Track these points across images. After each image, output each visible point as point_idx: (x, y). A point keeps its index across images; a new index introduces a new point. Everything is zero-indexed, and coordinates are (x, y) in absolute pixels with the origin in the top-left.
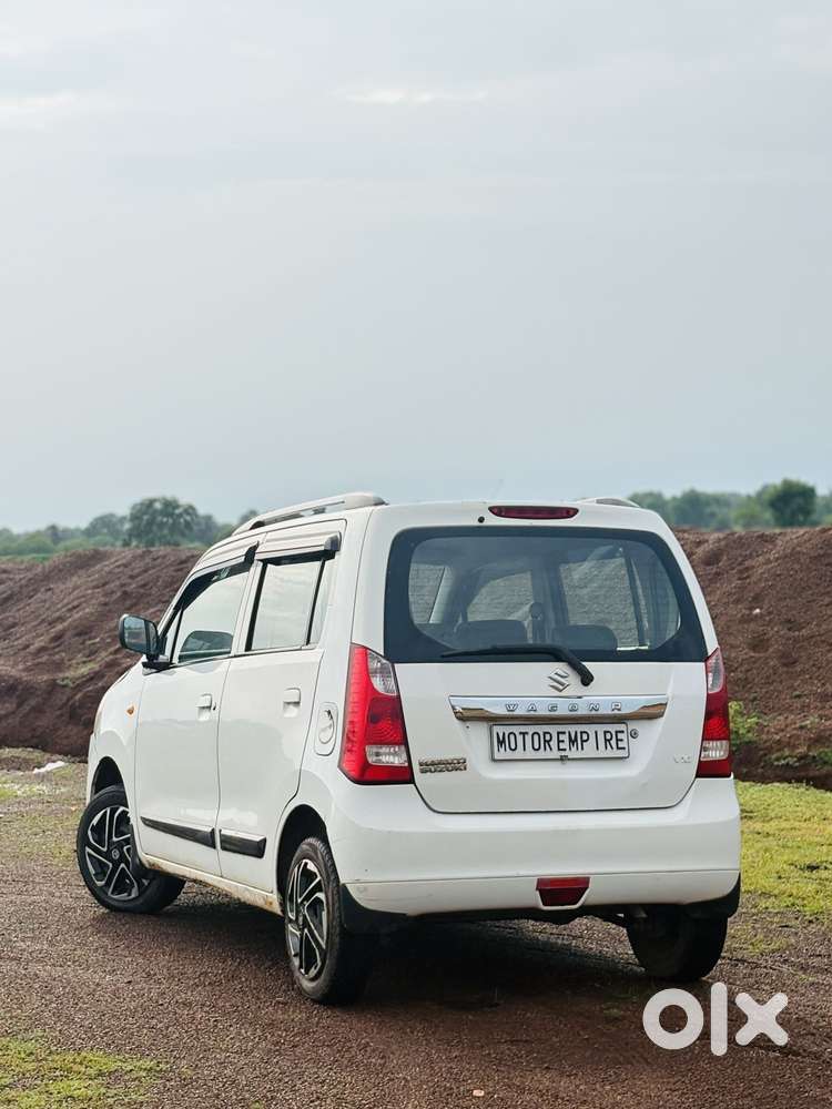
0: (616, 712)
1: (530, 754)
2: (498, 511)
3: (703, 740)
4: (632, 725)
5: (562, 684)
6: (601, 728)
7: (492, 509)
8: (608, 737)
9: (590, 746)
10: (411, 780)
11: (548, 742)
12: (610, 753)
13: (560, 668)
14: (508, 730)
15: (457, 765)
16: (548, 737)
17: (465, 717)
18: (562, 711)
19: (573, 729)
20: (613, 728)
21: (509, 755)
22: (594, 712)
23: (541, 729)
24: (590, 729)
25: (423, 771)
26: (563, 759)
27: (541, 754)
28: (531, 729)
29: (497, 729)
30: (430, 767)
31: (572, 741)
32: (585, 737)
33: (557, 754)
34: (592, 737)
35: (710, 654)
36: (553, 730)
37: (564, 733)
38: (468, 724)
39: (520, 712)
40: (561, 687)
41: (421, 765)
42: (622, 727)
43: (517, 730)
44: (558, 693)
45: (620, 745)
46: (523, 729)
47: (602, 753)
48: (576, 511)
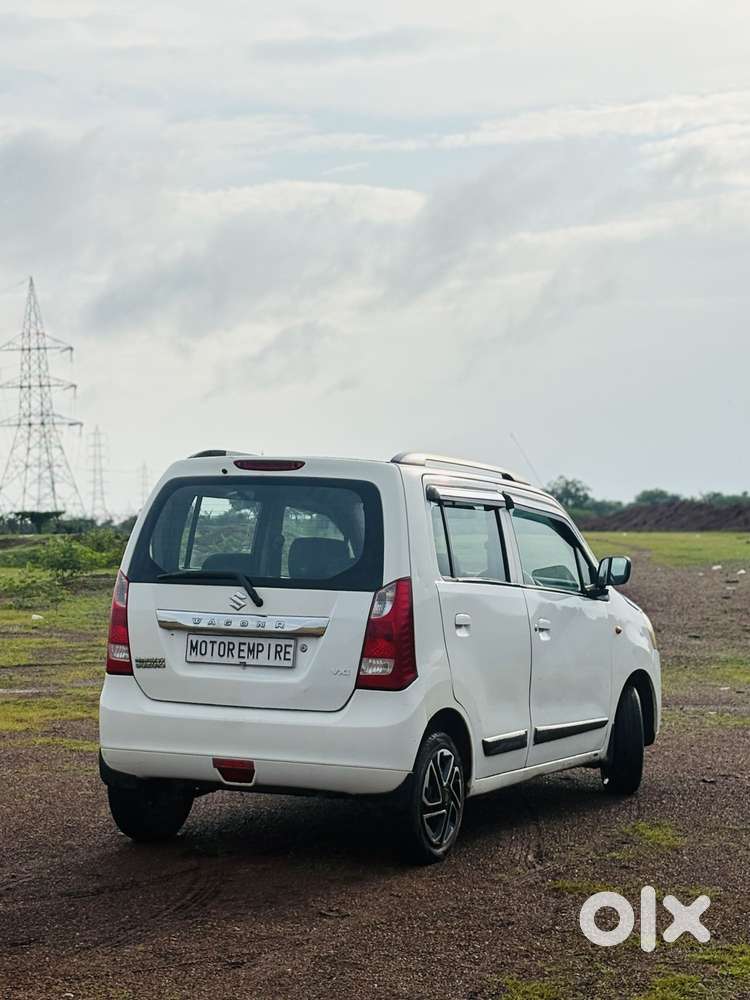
0: (279, 629)
1: (216, 659)
2: (242, 464)
3: (362, 657)
4: (302, 641)
5: (238, 604)
6: (274, 642)
7: (236, 463)
8: (279, 649)
9: (263, 656)
10: (131, 674)
11: (231, 650)
12: (278, 663)
13: (239, 592)
14: (201, 639)
15: (158, 664)
16: (231, 647)
17: (169, 627)
18: (236, 625)
19: (252, 641)
20: (283, 642)
21: (199, 658)
22: (260, 629)
23: (226, 640)
24: (265, 642)
25: (138, 667)
26: (244, 665)
27: (225, 660)
28: (219, 639)
29: (191, 637)
30: (142, 663)
31: (251, 651)
32: (260, 648)
33: (236, 660)
34: (266, 648)
36: (236, 641)
37: (244, 644)
38: (174, 632)
39: (203, 624)
40: (238, 607)
41: (137, 661)
42: (292, 642)
43: (208, 639)
44: (235, 612)
45: (288, 656)
46: (213, 639)
47: (272, 662)
48: (303, 464)
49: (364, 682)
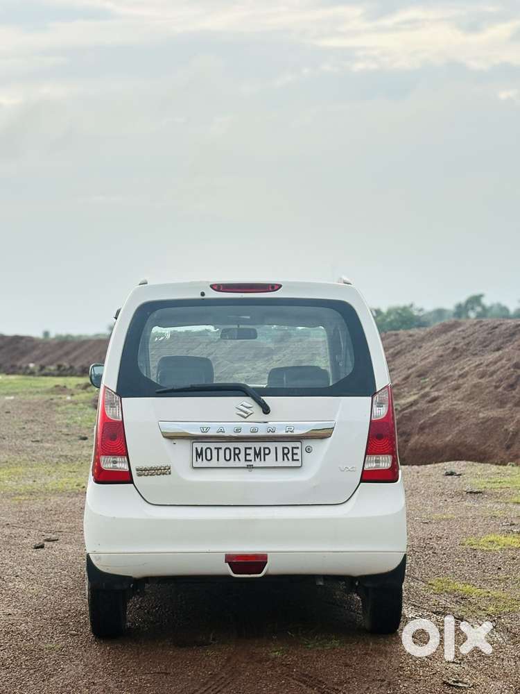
0: (289, 433)
1: (222, 463)
2: (217, 287)
3: (367, 453)
4: (306, 443)
5: (246, 412)
6: (280, 445)
7: (212, 286)
8: (286, 451)
9: (271, 457)
10: (131, 482)
11: (237, 455)
12: (286, 463)
13: (247, 401)
14: (205, 446)
15: (164, 471)
16: (237, 451)
17: (171, 437)
18: (245, 432)
19: (257, 445)
20: (290, 445)
21: (205, 464)
22: (271, 433)
23: (232, 445)
24: (272, 446)
25: (139, 475)
26: (250, 467)
27: (231, 463)
28: (224, 446)
29: (196, 445)
30: (143, 472)
31: (257, 454)
32: (267, 451)
33: (244, 464)
34: (273, 451)
35: (378, 390)
36: (242, 446)
37: (250, 448)
38: (175, 441)
39: (211, 433)
40: (246, 415)
41: (137, 470)
42: (298, 444)
43: (212, 446)
44: (244, 420)
45: (295, 457)
46: (218, 445)
47: (280, 463)
48: (280, 286)
49: (368, 477)
